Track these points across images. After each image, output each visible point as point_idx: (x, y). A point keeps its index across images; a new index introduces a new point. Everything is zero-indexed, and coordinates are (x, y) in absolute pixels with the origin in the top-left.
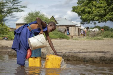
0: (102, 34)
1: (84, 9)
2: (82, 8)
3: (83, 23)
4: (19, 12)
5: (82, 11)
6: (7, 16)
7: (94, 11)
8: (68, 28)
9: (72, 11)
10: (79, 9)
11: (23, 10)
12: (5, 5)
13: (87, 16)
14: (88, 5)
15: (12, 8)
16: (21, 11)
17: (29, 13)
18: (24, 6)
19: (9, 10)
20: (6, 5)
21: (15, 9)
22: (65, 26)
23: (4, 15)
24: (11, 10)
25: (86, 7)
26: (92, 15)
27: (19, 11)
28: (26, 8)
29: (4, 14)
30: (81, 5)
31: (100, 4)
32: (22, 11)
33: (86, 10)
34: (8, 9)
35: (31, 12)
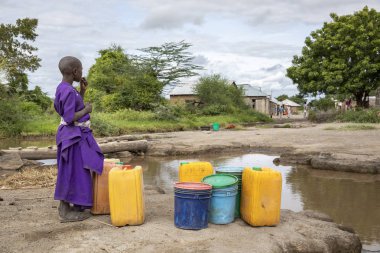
3: (302, 95)
10: (298, 72)
12: (166, 65)
13: (313, 84)
14: (313, 67)
15: (177, 68)
18: (197, 66)
19: (172, 73)
20: (168, 65)
21: (183, 70)
22: (250, 97)
23: (164, 81)
24: (175, 72)
25: (310, 69)
26: (321, 82)
27: (190, 76)
30: (299, 65)
32: (195, 74)
33: (310, 74)
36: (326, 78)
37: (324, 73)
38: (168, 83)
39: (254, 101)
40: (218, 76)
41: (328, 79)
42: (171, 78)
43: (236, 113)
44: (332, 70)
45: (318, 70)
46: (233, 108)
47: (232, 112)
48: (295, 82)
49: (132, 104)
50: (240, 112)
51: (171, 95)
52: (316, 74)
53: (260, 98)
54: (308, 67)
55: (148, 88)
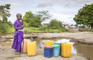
1: (78, 19)
10: (76, 19)
12: (42, 16)
13: (80, 22)
15: (45, 17)
18: (50, 17)
27: (49, 19)
34: (43, 18)
36: (83, 20)
38: (43, 21)
39: (65, 26)
40: (56, 19)
42: (44, 20)
44: (85, 18)
45: (81, 18)
46: (59, 27)
47: (59, 28)
48: (75, 21)
49: (34, 26)
50: (61, 28)
51: (44, 24)
52: (81, 19)
53: (66, 25)
54: (79, 17)
55: (38, 22)
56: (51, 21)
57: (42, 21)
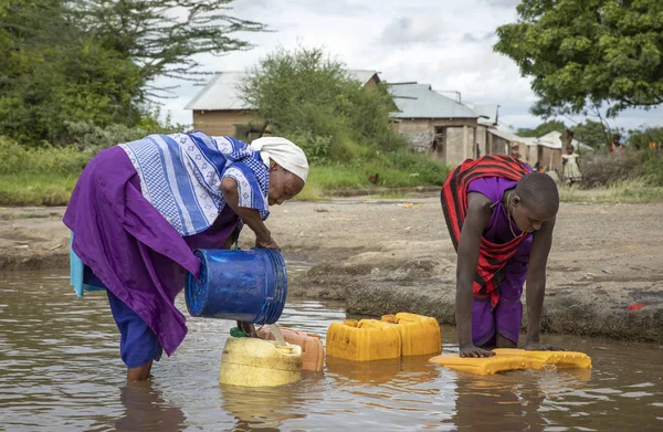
0: (647, 166)
1: (554, 40)
2: (547, 36)
3: (545, 107)
4: (222, 53)
5: (543, 48)
6: (164, 73)
7: (606, 47)
8: (440, 130)
9: (497, 48)
10: (531, 40)
11: (243, 44)
12: (151, 17)
13: (573, 73)
14: (577, 22)
15: (187, 28)
16: (232, 46)
17: (265, 58)
18: (248, 23)
19: (173, 39)
20: (157, 17)
21: (203, 34)
22: (430, 120)
23: (148, 65)
24: (180, 39)
25: (565, 30)
26: (595, 67)
27: (226, 49)
28: (258, 29)
29: (148, 60)
30: (537, 18)
31: (637, 15)
32: (241, 44)
33: (565, 44)
34: (165, 36)
35: (276, 52)
36: (610, 52)
37: (604, 40)
38: (159, 69)
41: (615, 57)
42: (169, 57)
43: (357, 161)
44: (630, 32)
45: (589, 33)
46: (351, 145)
47: (346, 157)
48: (526, 69)
50: (370, 157)
51: (197, 113)
52: (582, 42)
53: (459, 122)
54: (562, 24)
55: (97, 83)
56: (263, 71)
57: (148, 72)
